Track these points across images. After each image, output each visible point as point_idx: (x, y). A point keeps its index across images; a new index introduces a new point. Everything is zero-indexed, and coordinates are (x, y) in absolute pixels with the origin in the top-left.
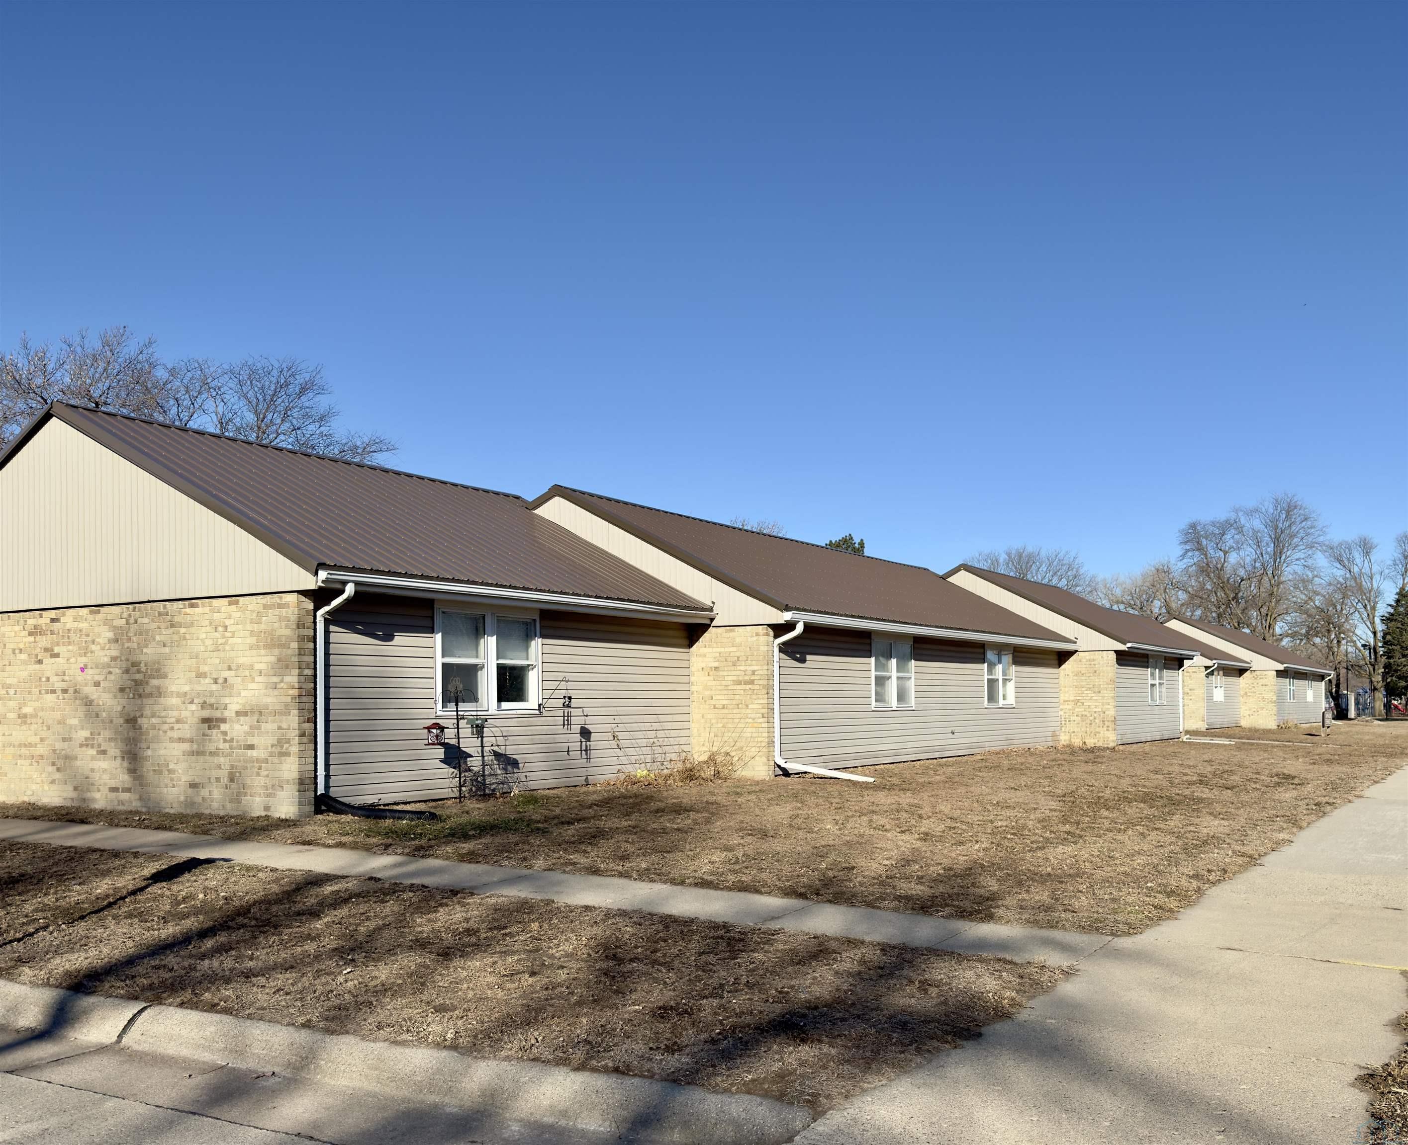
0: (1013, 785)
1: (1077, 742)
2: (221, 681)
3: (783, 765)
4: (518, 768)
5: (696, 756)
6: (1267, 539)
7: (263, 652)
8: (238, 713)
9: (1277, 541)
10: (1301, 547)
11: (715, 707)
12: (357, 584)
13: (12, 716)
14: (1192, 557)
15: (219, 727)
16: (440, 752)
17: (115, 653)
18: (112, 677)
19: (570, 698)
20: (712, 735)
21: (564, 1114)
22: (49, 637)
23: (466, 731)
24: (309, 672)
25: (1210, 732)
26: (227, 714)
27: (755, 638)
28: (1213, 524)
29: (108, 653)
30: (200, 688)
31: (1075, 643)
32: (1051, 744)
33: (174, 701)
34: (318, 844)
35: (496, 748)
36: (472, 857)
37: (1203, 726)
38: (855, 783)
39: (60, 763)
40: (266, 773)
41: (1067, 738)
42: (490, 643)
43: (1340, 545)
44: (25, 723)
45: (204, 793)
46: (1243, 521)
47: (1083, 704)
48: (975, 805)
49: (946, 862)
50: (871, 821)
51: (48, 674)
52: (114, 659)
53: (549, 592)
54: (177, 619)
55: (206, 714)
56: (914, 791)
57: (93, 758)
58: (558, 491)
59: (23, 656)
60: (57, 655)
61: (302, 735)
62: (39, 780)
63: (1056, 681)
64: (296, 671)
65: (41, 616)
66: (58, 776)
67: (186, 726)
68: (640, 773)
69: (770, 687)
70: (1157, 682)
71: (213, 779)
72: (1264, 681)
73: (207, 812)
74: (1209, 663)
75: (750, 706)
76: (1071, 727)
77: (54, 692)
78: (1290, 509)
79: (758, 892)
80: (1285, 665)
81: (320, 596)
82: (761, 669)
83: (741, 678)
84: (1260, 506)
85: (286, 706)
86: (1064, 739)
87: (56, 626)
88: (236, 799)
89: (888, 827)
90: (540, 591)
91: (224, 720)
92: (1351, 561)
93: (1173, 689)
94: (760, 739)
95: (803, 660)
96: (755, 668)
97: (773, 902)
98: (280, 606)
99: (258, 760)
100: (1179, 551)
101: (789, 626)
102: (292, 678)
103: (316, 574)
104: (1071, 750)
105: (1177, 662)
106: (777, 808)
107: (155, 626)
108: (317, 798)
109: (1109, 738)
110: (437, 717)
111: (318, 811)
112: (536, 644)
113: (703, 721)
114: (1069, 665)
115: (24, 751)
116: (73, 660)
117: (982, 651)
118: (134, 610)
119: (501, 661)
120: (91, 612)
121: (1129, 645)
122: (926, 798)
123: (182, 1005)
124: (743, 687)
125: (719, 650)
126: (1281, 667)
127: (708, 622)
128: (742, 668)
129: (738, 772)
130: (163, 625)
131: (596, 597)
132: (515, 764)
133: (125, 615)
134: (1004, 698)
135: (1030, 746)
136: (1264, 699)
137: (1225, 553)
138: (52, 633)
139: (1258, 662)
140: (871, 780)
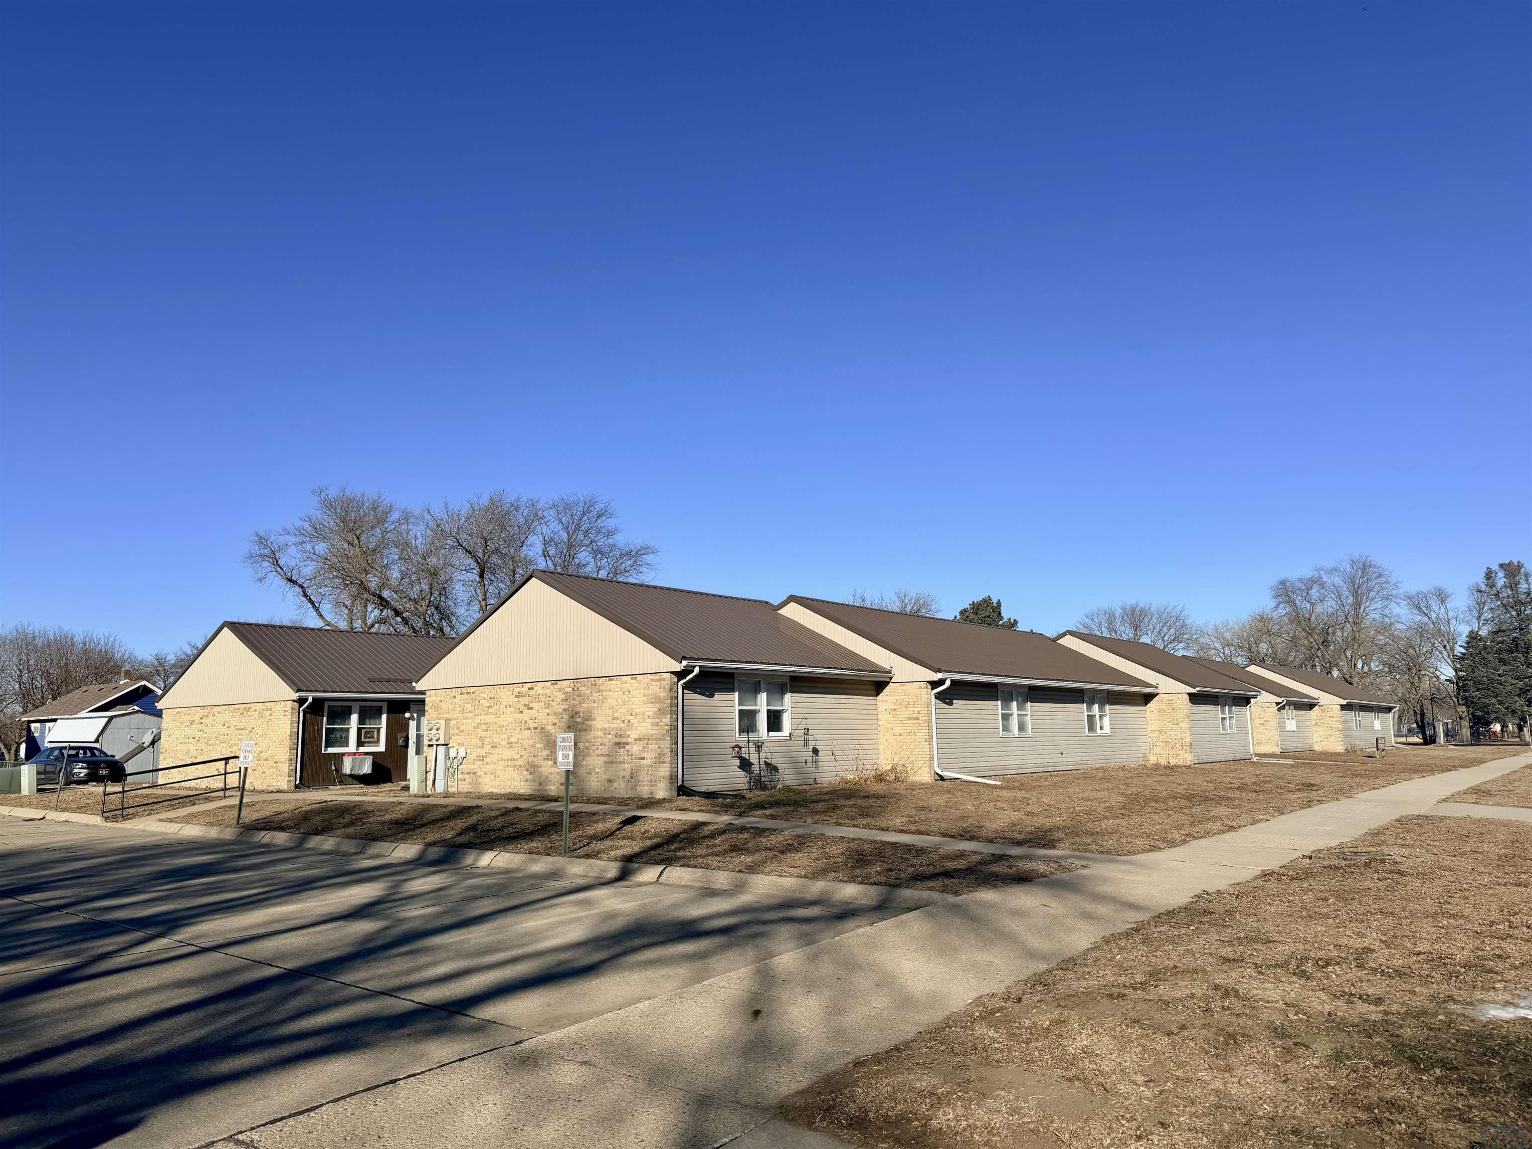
0: (1097, 788)
1: (1163, 762)
2: (626, 722)
3: (940, 773)
4: (778, 772)
5: (883, 766)
6: (1347, 593)
7: (650, 705)
8: (636, 739)
9: (1355, 593)
10: (1378, 599)
11: (894, 735)
12: (700, 667)
13: (504, 743)
14: (1285, 608)
15: (625, 748)
16: (737, 762)
17: (565, 707)
18: (564, 720)
19: (808, 729)
20: (893, 753)
21: (856, 899)
22: (527, 698)
23: (753, 749)
24: (675, 716)
25: (1283, 755)
26: (629, 740)
27: (919, 690)
28: (1300, 580)
29: (561, 707)
30: (614, 726)
31: (1157, 687)
32: (1143, 763)
33: (600, 733)
34: (689, 810)
35: (767, 760)
36: (773, 817)
37: (1277, 750)
38: (988, 785)
39: (531, 770)
40: (651, 773)
41: (1155, 758)
42: (763, 697)
43: (1418, 594)
44: (511, 747)
45: (616, 785)
46: (1325, 579)
47: (1165, 732)
48: (1067, 798)
49: (1037, 825)
50: (995, 805)
51: (526, 719)
52: (565, 710)
53: (796, 665)
54: (602, 687)
55: (617, 740)
56: (1028, 791)
57: (551, 766)
58: (793, 599)
59: (512, 709)
60: (532, 708)
61: (672, 751)
62: (518, 780)
63: (1144, 716)
64: (669, 716)
65: (523, 686)
66: (530, 777)
67: (606, 747)
68: (850, 777)
69: (929, 722)
70: (1227, 716)
71: (621, 777)
72: (1331, 714)
73: (617, 796)
74: (1279, 700)
75: (918, 734)
76: (1157, 750)
77: (529, 729)
78: (1365, 568)
79: (928, 834)
80: (1347, 701)
81: (681, 675)
82: (924, 710)
83: (911, 716)
84: (1339, 566)
85: (663, 735)
86: (1153, 759)
87: (531, 692)
88: (633, 788)
89: (1006, 808)
90: (791, 665)
91: (628, 744)
92: (1429, 608)
93: (1242, 720)
94: (924, 756)
95: (951, 704)
96: (920, 709)
97: (938, 839)
98: (660, 680)
99: (647, 766)
100: (1272, 604)
101: (941, 682)
102: (667, 719)
103: (681, 662)
104: (1157, 767)
105: (1245, 701)
106: (938, 797)
107: (588, 691)
108: (678, 787)
109: (1187, 758)
110: (736, 741)
111: (679, 795)
112: (788, 697)
113: (887, 744)
114: (1153, 704)
115: (510, 763)
116: (541, 711)
117: (1081, 695)
118: (577, 682)
119: (769, 708)
120: (552, 684)
121: (1198, 689)
122: (1034, 794)
123: (681, 866)
124: (912, 721)
125: (895, 698)
126: (1344, 702)
127: (889, 680)
128: (912, 709)
129: (911, 778)
130: (594, 691)
131: (822, 667)
132: (776, 769)
133: (572, 685)
134: (1101, 728)
135: (1125, 764)
136: (1332, 728)
137: (1312, 604)
138: (529, 696)
139: (1325, 698)
140: (999, 783)
